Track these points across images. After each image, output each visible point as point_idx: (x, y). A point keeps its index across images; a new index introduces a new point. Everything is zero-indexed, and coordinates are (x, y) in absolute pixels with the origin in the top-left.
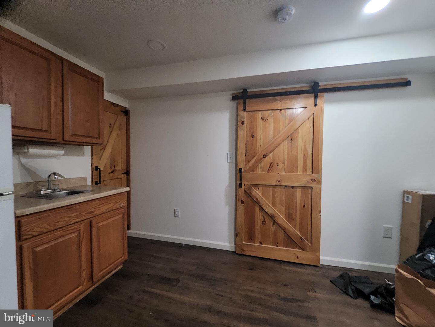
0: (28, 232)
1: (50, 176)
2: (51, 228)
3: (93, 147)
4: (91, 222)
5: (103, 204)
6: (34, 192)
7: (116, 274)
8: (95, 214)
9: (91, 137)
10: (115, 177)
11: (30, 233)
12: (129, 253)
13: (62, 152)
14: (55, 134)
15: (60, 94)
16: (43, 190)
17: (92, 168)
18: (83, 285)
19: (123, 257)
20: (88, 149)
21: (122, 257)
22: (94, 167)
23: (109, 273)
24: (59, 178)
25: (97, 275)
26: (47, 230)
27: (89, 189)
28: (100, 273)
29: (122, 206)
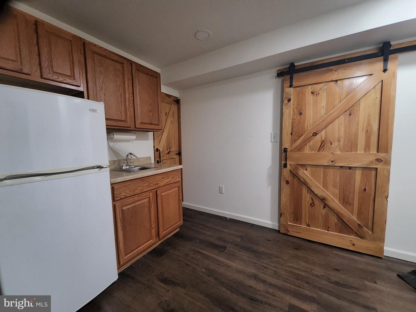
0: (118, 195)
1: (127, 155)
2: (132, 194)
3: (155, 132)
4: (156, 191)
5: (165, 178)
6: (118, 167)
7: (175, 235)
8: (160, 186)
9: (153, 124)
10: (171, 157)
11: (120, 196)
12: (184, 220)
13: (133, 137)
14: (130, 124)
15: (131, 91)
16: (124, 166)
17: (154, 150)
18: (153, 239)
19: (180, 222)
20: (151, 134)
21: (179, 222)
22: (155, 149)
23: (171, 233)
24: (134, 157)
25: (162, 234)
26: (129, 195)
27: (153, 166)
28: (164, 232)
29: (177, 181)
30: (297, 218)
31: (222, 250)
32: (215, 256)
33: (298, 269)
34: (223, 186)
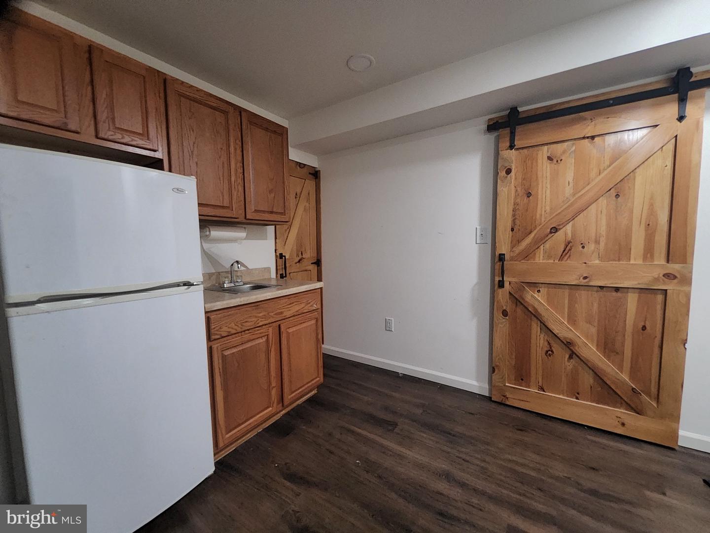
0: (217, 330)
1: (232, 265)
2: (239, 330)
3: (277, 226)
4: (279, 325)
5: (293, 303)
6: (217, 285)
7: (309, 400)
8: (285, 316)
9: (276, 213)
10: (303, 269)
11: (220, 333)
12: (324, 375)
13: (243, 234)
14: (236, 212)
15: (240, 158)
16: (226, 282)
17: (276, 256)
18: (273, 406)
19: (318, 379)
20: (271, 229)
21: (316, 378)
22: (278, 254)
23: (301, 397)
24: (243, 268)
25: (288, 397)
26: (234, 331)
27: (274, 282)
28: (291, 394)
29: (315, 308)
30: (522, 375)
31: (390, 428)
32: (377, 439)
33: (523, 465)
34: (393, 319)
